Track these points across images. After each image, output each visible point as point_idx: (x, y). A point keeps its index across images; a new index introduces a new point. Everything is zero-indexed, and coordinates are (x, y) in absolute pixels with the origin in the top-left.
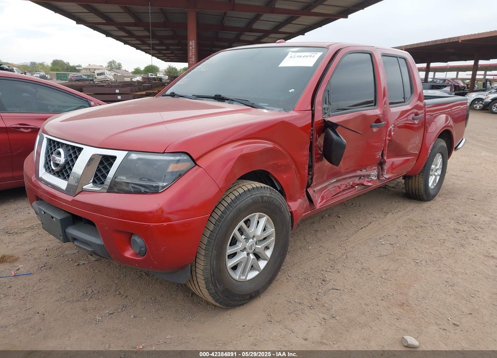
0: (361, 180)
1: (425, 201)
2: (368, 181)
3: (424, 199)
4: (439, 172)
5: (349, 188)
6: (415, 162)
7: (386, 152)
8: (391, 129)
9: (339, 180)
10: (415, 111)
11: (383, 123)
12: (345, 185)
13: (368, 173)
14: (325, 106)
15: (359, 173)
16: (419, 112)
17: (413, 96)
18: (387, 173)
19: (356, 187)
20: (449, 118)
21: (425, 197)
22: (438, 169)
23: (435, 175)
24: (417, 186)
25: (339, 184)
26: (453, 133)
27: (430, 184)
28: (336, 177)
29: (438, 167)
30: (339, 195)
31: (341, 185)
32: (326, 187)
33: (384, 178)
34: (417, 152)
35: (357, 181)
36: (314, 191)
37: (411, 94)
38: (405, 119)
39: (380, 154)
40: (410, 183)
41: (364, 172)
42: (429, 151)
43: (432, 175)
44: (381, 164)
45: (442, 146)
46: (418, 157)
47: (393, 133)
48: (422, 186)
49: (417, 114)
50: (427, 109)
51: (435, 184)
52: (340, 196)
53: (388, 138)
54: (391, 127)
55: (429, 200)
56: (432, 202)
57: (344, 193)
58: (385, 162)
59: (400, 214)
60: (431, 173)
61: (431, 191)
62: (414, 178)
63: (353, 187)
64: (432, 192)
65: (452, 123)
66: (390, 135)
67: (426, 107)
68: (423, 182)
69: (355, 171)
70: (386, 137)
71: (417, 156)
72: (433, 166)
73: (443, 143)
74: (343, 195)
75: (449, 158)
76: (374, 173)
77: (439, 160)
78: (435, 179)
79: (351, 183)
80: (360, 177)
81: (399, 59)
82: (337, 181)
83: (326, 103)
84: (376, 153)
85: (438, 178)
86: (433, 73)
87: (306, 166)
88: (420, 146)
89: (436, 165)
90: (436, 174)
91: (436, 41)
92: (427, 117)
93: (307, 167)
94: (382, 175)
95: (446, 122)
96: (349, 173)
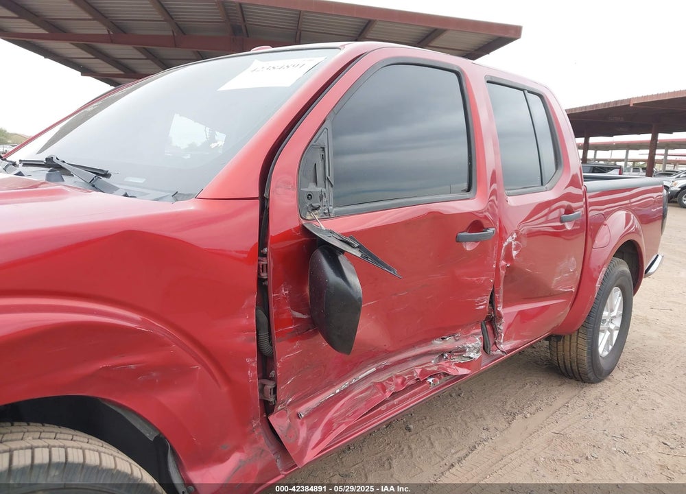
0: (442, 363)
1: (592, 383)
2: (460, 365)
3: (589, 379)
4: (618, 323)
5: (412, 387)
6: (568, 309)
7: (501, 295)
8: (511, 243)
9: (386, 368)
10: (565, 203)
11: (491, 231)
12: (399, 381)
13: (459, 345)
14: (312, 188)
15: (438, 344)
16: (574, 205)
17: (559, 172)
18: (507, 338)
19: (430, 380)
20: (632, 215)
21: (591, 375)
22: (615, 317)
23: (609, 330)
24: (574, 355)
25: (383, 377)
26: (641, 246)
27: (601, 350)
28: (376, 362)
29: (614, 314)
30: (383, 407)
31: (390, 379)
32: (344, 393)
33: (499, 352)
34: (573, 290)
35: (433, 364)
36: (298, 416)
37: (557, 168)
38: (543, 219)
39: (487, 300)
40: (560, 347)
41: (449, 343)
42: (598, 285)
43: (603, 331)
44: (492, 320)
45: (623, 273)
46: (575, 298)
47: (515, 253)
48: (585, 356)
49: (569, 211)
50: (589, 200)
51: (611, 347)
52: (385, 411)
53: (503, 263)
54: (510, 239)
55: (600, 381)
56: (606, 383)
57: (396, 401)
58: (501, 317)
59: (541, 416)
60: (602, 327)
61: (602, 362)
62: (567, 338)
63: (419, 382)
64: (604, 364)
65: (637, 224)
66: (508, 257)
67: (588, 195)
68: (586, 348)
69: (427, 341)
70: (498, 261)
71: (572, 298)
72: (605, 313)
73: (624, 268)
74: (394, 406)
75: (634, 294)
76: (472, 345)
77: (616, 298)
78: (611, 336)
79: (418, 371)
80: (441, 354)
81: (529, 95)
82: (378, 371)
83: (316, 182)
84: (476, 300)
85: (616, 333)
86: (593, 152)
87: (248, 361)
88: (578, 274)
89: (612, 311)
90: (612, 327)
91: (597, 105)
92: (590, 214)
93: (252, 362)
94: (495, 343)
95: (627, 223)
96: (413, 346)
